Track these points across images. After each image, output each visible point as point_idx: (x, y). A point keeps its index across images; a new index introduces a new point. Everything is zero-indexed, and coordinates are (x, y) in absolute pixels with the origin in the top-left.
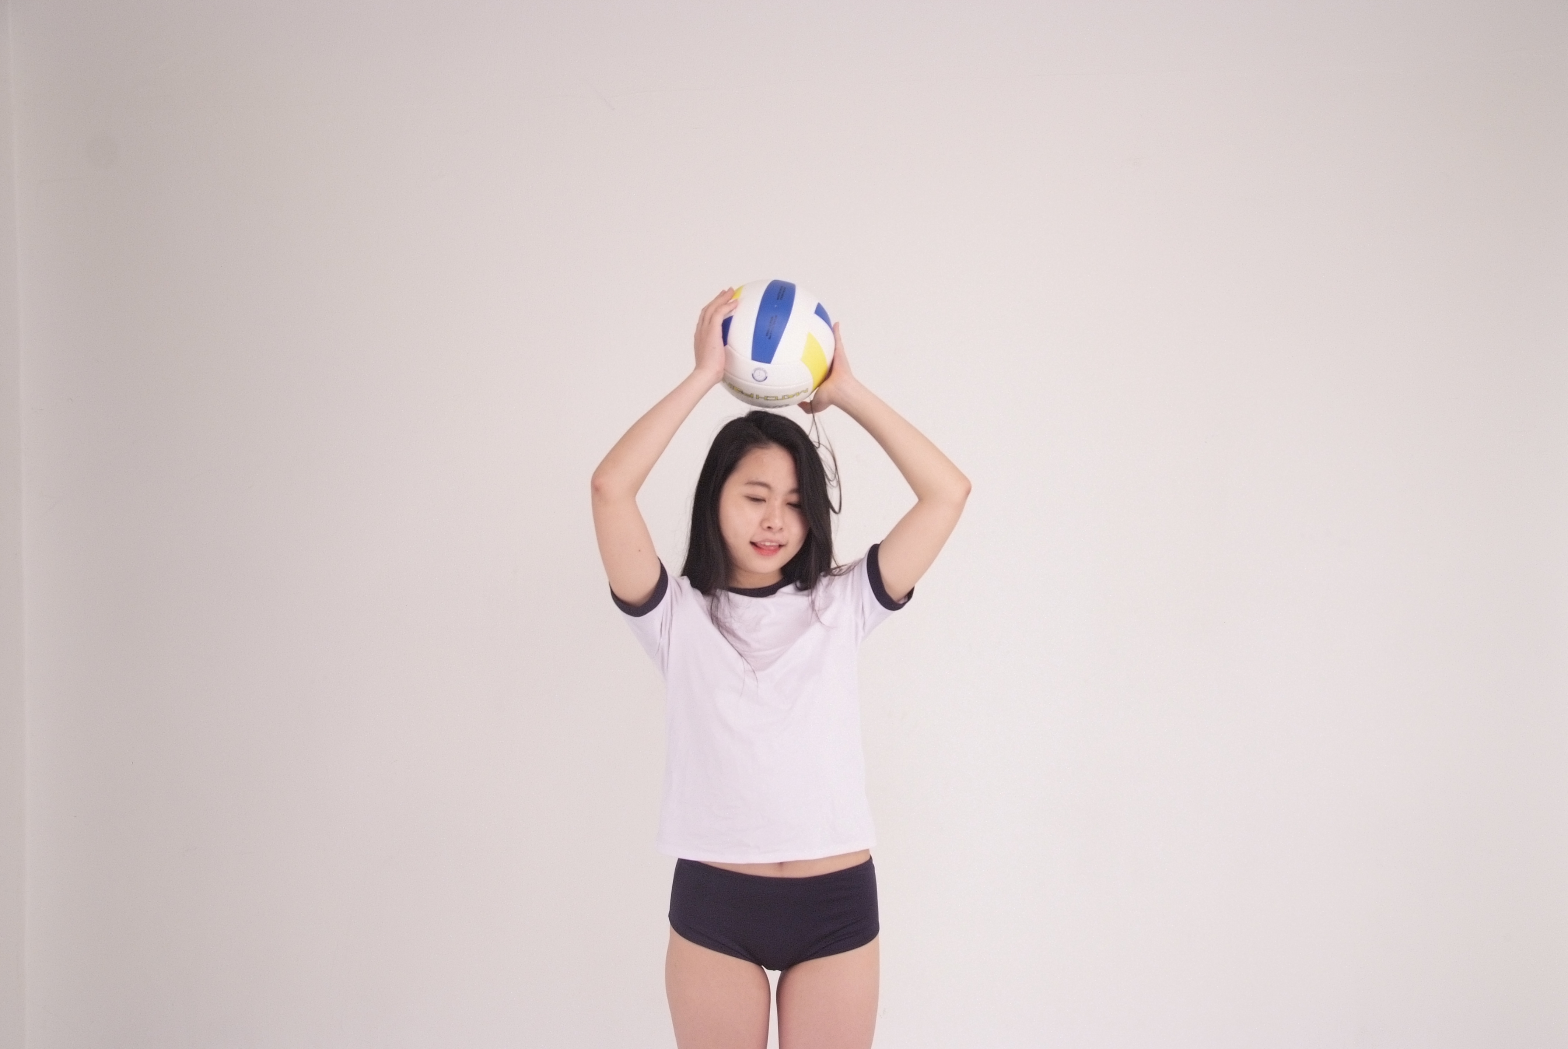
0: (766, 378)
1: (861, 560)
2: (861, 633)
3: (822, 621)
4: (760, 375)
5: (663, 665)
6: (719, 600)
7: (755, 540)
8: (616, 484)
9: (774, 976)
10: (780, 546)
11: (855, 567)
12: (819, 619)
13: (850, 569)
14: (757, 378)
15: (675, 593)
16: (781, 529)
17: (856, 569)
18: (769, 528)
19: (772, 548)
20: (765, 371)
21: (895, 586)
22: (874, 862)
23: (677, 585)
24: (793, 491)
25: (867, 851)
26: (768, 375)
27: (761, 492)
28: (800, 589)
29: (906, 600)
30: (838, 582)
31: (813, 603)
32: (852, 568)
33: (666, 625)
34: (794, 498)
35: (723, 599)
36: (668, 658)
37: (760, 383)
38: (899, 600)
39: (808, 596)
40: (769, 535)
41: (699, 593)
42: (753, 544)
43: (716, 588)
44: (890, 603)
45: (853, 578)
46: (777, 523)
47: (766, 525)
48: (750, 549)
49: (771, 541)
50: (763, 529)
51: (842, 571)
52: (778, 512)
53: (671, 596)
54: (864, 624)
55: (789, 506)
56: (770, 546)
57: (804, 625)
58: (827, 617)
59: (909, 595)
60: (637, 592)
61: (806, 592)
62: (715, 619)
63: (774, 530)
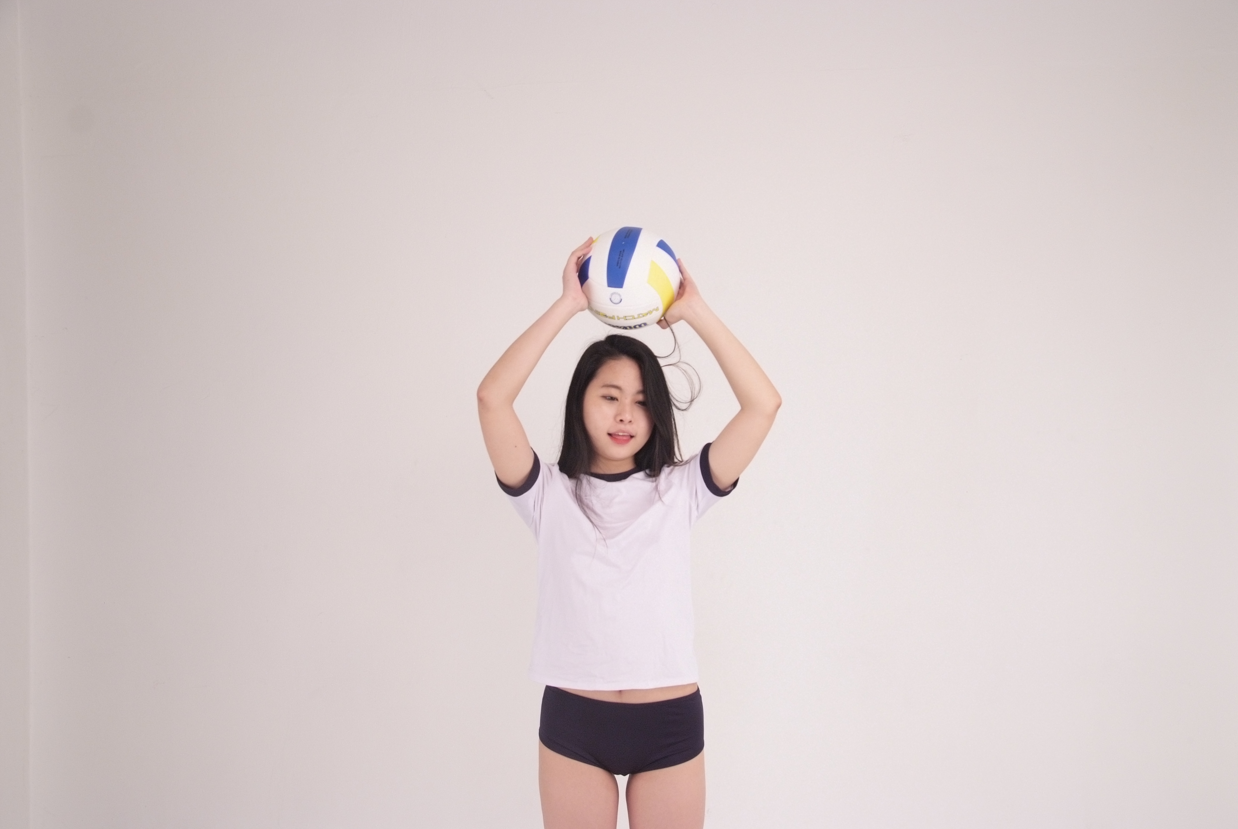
0: (621, 300)
1: (697, 455)
2: (695, 513)
3: (663, 500)
4: (616, 299)
5: (536, 533)
6: (581, 482)
7: (610, 432)
8: (495, 396)
9: (622, 780)
10: (632, 437)
11: (691, 460)
12: (660, 498)
13: (687, 462)
14: (614, 301)
15: (547, 477)
16: (630, 422)
17: (692, 463)
18: (621, 421)
19: (625, 438)
20: (619, 295)
21: (722, 477)
22: (701, 693)
23: (549, 470)
24: (639, 392)
25: (696, 683)
26: (623, 297)
27: (614, 393)
28: (649, 476)
29: (732, 488)
30: (677, 471)
31: (656, 488)
32: (688, 461)
33: (538, 501)
34: (640, 397)
35: (585, 482)
36: (540, 527)
37: (617, 305)
38: (727, 488)
39: (653, 482)
40: (622, 426)
41: (566, 477)
42: (610, 435)
43: (580, 473)
44: (718, 491)
45: (689, 469)
46: (627, 417)
47: (619, 418)
48: (608, 439)
49: (624, 432)
50: (617, 422)
51: (682, 463)
52: (628, 408)
53: (543, 479)
54: (698, 506)
55: (638, 404)
56: (623, 436)
57: (650, 502)
58: (666, 498)
59: (735, 484)
60: (516, 477)
61: (651, 479)
62: (579, 499)
63: (625, 422)
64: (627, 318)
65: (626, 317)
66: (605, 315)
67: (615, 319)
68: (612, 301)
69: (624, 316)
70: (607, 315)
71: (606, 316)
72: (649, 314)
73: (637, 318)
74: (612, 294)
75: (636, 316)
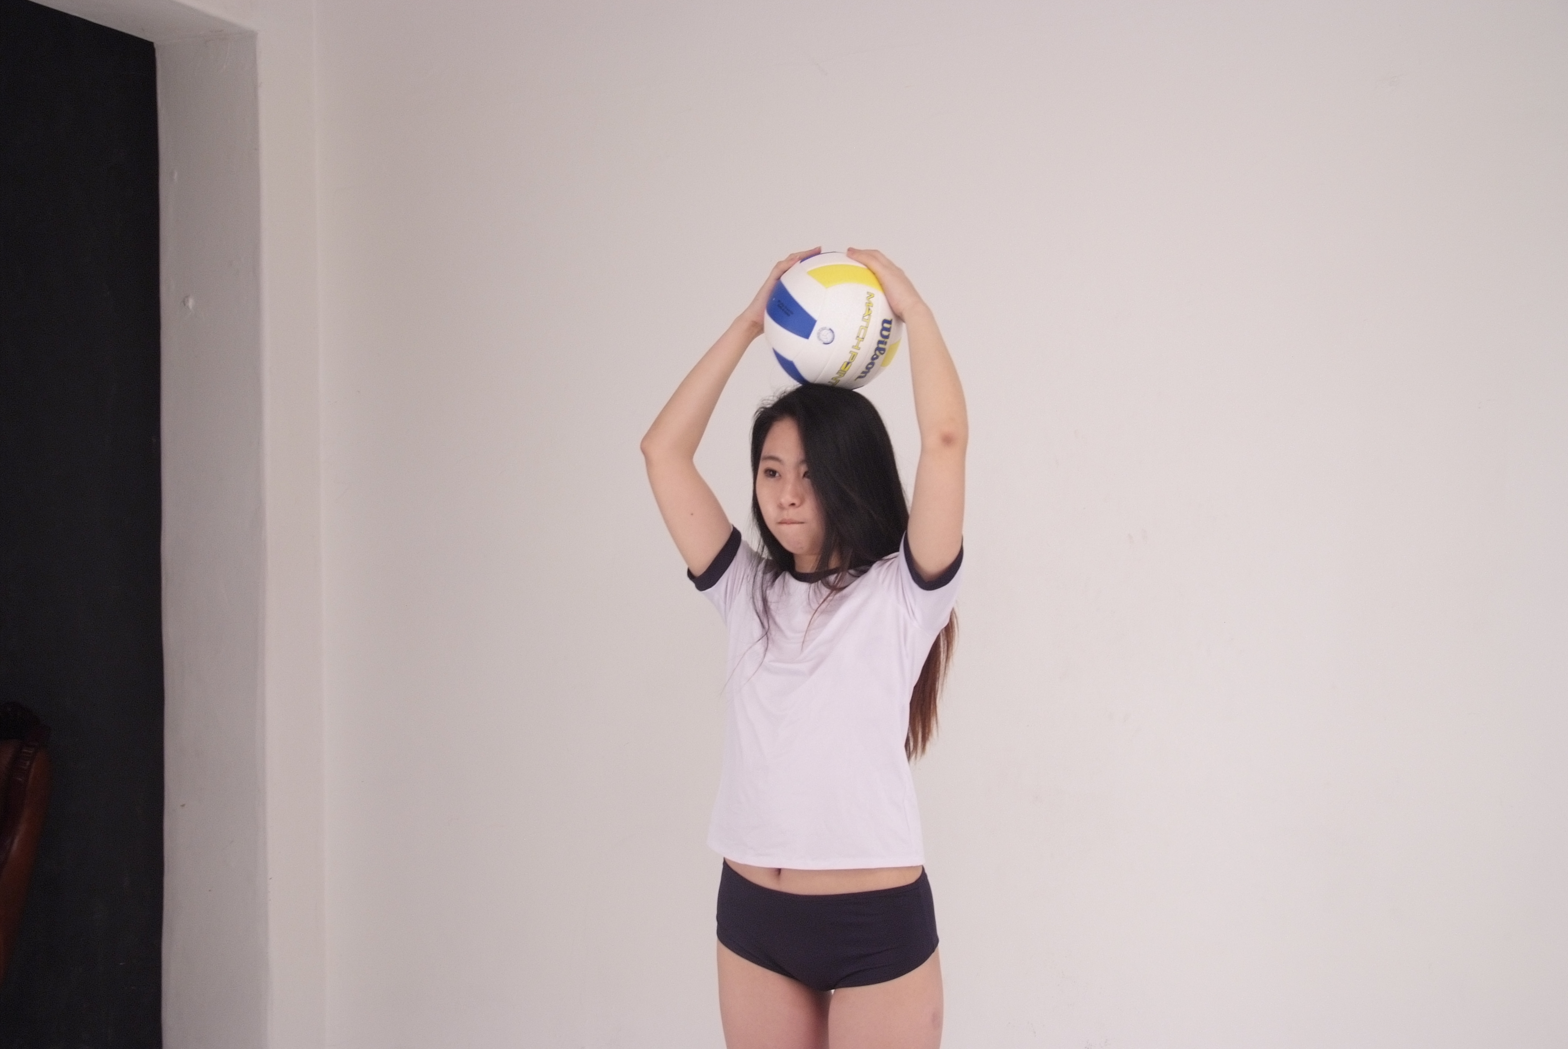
4: (828, 337)
16: (793, 504)
26: (829, 326)
27: (775, 466)
64: (861, 336)
65: (858, 337)
66: (846, 364)
67: (857, 353)
68: (828, 344)
69: (856, 339)
70: (848, 360)
71: (848, 363)
72: (871, 308)
73: (868, 323)
74: (819, 337)
75: (864, 324)
